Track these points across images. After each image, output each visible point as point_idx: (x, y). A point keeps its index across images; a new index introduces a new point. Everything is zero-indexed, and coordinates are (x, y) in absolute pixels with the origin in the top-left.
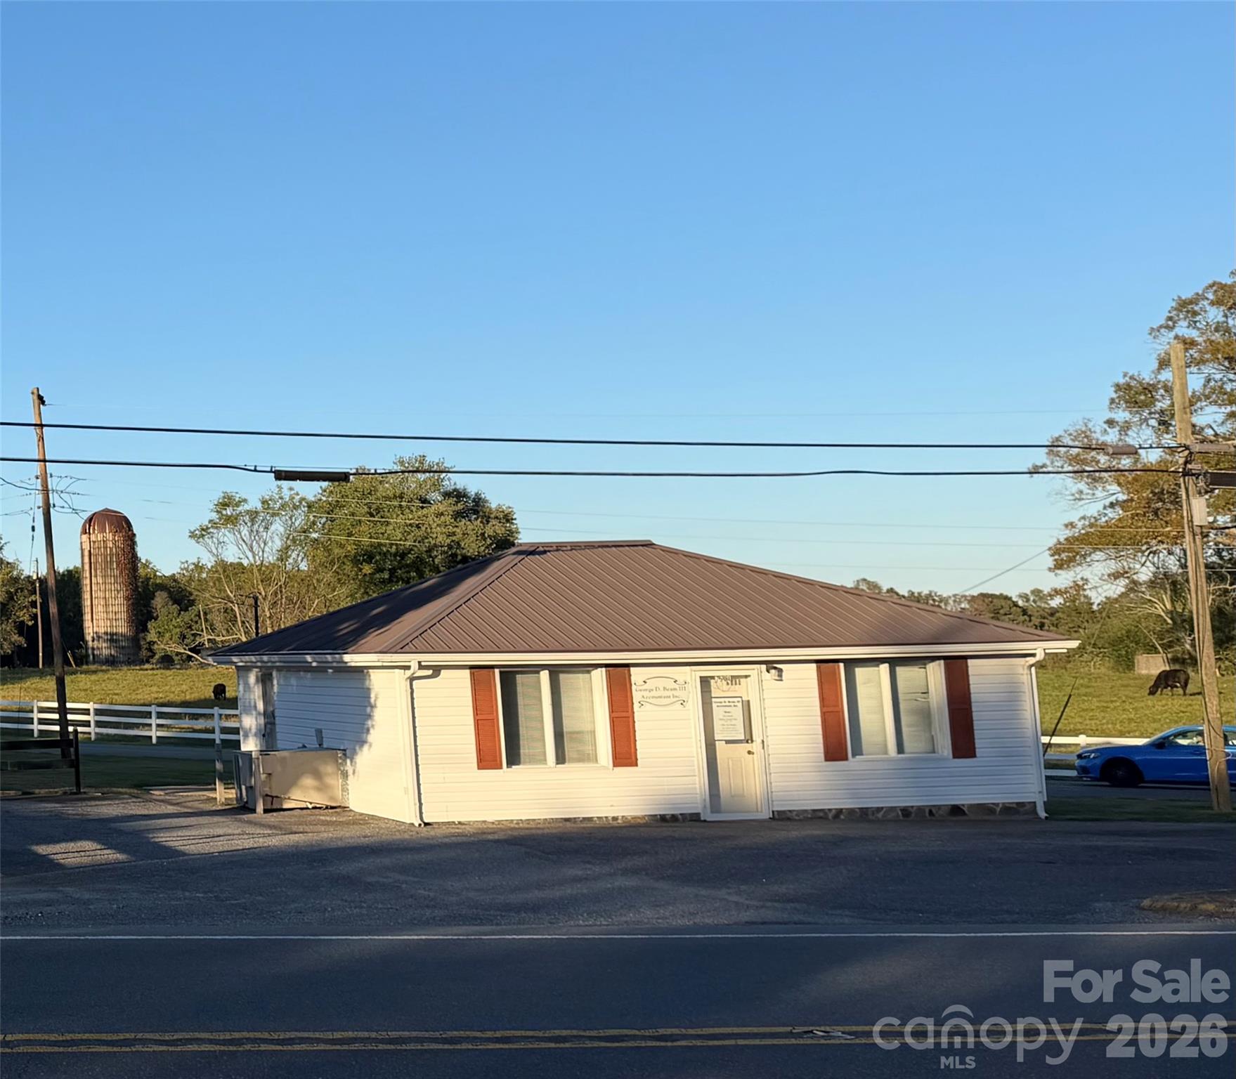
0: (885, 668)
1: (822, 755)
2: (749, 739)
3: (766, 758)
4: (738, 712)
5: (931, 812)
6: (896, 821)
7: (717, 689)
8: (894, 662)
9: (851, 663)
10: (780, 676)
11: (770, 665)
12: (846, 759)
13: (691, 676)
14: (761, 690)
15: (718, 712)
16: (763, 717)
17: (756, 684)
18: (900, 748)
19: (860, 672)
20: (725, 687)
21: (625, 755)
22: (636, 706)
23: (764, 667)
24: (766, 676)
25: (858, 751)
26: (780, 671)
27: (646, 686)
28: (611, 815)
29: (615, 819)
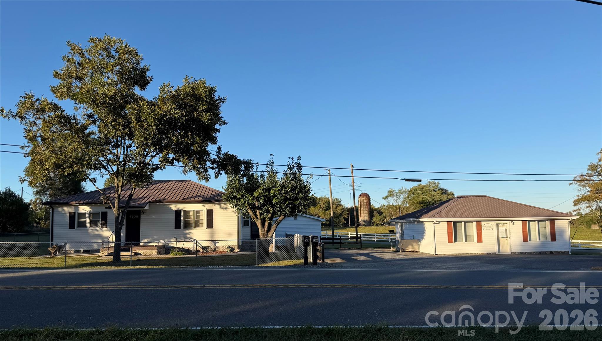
0: (537, 222)
1: (522, 241)
2: (507, 237)
3: (510, 241)
4: (504, 231)
5: (546, 253)
6: (538, 254)
7: (500, 226)
8: (539, 221)
9: (529, 221)
10: (514, 223)
11: (512, 221)
12: (528, 241)
13: (495, 223)
14: (510, 226)
15: (500, 231)
16: (510, 232)
17: (509, 225)
18: (540, 240)
19: (531, 223)
20: (502, 226)
21: (480, 240)
22: (482, 230)
23: (510, 222)
24: (511, 223)
25: (530, 240)
26: (514, 222)
27: (485, 226)
28: (476, 253)
29: (477, 254)
